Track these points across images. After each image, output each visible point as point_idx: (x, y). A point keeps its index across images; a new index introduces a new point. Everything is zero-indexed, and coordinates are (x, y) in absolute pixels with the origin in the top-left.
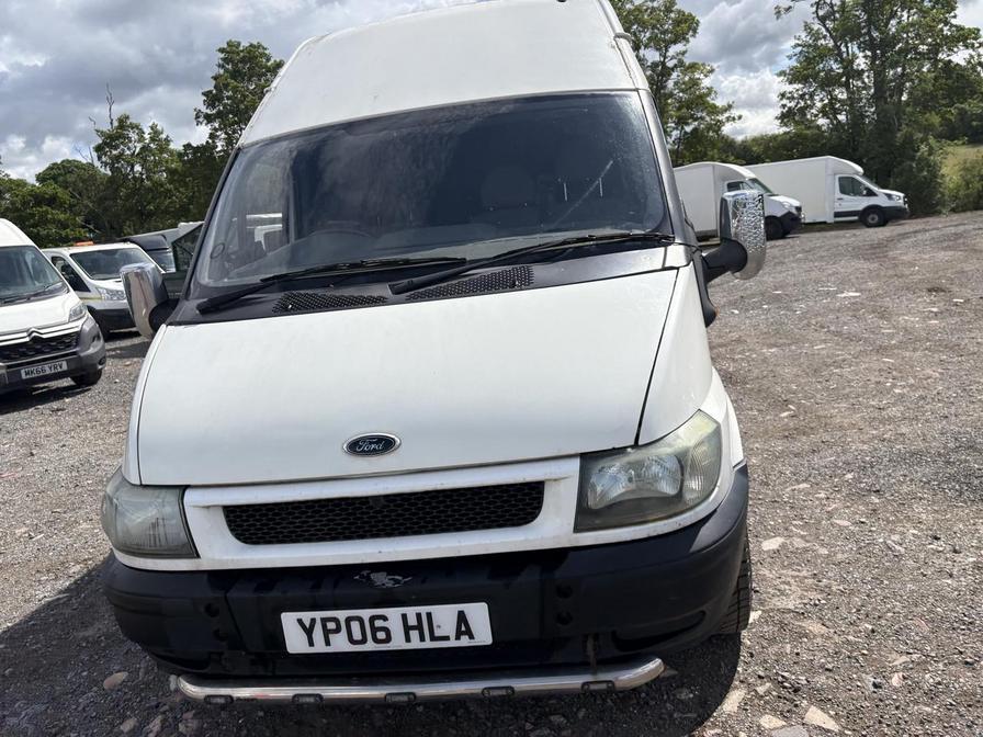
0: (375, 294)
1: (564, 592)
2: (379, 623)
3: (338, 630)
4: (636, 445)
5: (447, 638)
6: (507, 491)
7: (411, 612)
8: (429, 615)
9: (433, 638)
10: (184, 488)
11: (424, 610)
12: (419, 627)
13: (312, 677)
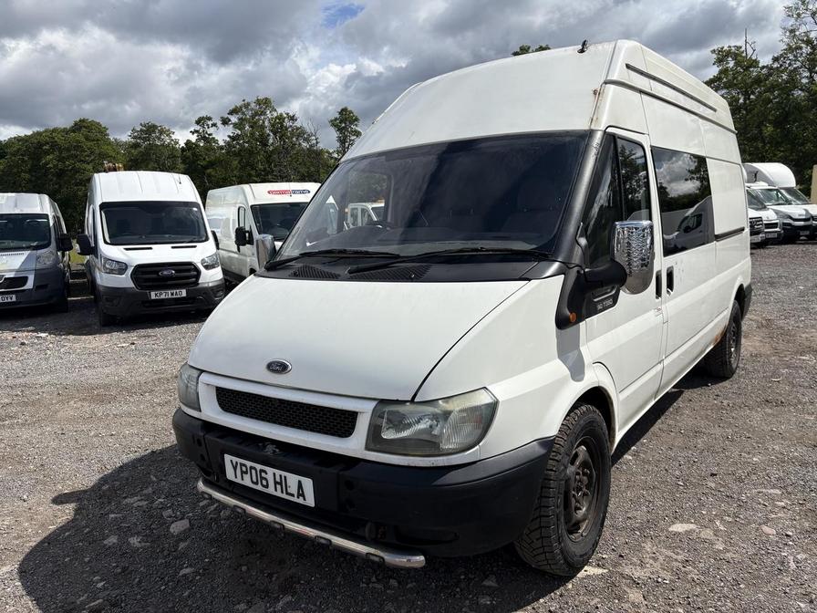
0: (337, 273)
1: (350, 485)
2: (263, 475)
3: (246, 473)
4: (412, 401)
5: (293, 495)
6: (344, 414)
7: (278, 472)
8: (285, 477)
9: (287, 493)
10: (202, 371)
11: (284, 473)
12: (281, 484)
13: (247, 498)
